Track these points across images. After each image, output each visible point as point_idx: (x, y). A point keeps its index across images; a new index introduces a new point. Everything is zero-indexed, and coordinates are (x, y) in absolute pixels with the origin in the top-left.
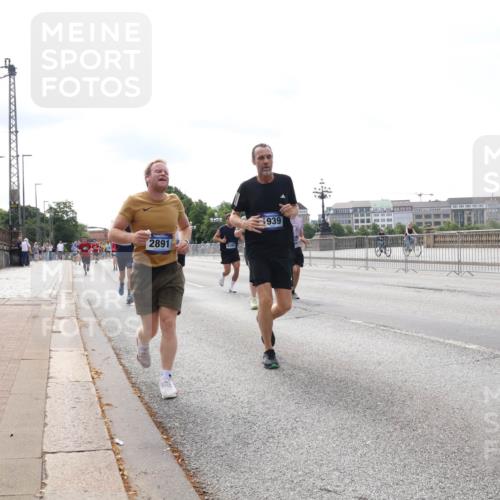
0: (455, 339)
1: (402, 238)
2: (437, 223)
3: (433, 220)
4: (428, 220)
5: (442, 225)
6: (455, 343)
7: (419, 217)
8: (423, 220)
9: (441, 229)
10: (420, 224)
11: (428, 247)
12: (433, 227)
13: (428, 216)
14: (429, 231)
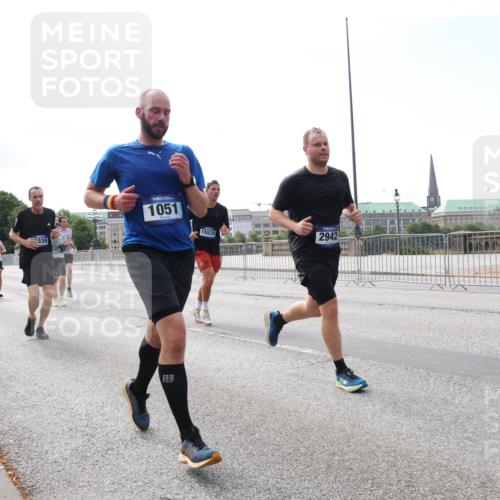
0: (290, 344)
1: (241, 246)
2: (276, 232)
3: (271, 229)
4: (267, 229)
5: (280, 234)
6: (291, 348)
7: (258, 226)
8: (262, 229)
9: (279, 238)
10: (259, 233)
11: (266, 255)
12: (271, 235)
13: (266, 225)
14: (267, 240)
